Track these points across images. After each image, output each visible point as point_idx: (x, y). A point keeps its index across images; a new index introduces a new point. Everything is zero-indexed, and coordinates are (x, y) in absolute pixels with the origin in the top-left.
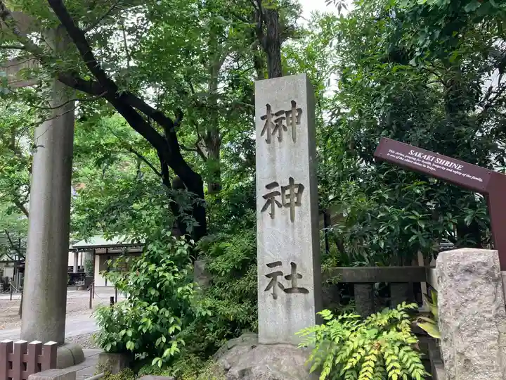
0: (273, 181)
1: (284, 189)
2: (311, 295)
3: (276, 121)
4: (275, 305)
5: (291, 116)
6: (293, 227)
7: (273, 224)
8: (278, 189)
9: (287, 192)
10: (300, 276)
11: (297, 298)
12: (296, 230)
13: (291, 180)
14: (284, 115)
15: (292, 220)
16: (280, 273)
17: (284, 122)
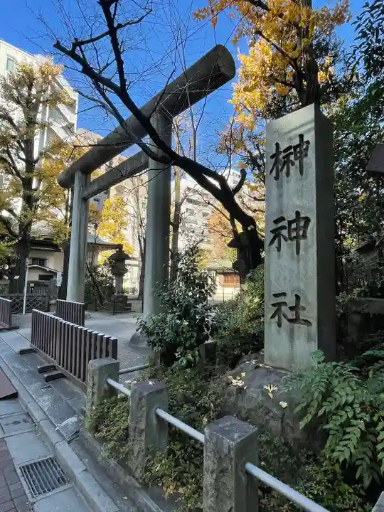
0: (280, 216)
1: (290, 223)
2: (314, 327)
3: (284, 158)
4: (279, 332)
5: (298, 150)
6: (298, 260)
7: (279, 257)
8: (285, 223)
9: (294, 226)
10: (304, 309)
11: (300, 329)
12: (301, 263)
13: (298, 213)
14: (292, 150)
15: (298, 253)
16: (285, 304)
17: (292, 157)
